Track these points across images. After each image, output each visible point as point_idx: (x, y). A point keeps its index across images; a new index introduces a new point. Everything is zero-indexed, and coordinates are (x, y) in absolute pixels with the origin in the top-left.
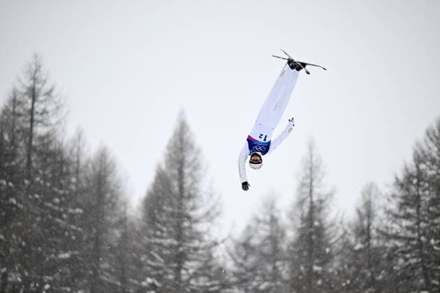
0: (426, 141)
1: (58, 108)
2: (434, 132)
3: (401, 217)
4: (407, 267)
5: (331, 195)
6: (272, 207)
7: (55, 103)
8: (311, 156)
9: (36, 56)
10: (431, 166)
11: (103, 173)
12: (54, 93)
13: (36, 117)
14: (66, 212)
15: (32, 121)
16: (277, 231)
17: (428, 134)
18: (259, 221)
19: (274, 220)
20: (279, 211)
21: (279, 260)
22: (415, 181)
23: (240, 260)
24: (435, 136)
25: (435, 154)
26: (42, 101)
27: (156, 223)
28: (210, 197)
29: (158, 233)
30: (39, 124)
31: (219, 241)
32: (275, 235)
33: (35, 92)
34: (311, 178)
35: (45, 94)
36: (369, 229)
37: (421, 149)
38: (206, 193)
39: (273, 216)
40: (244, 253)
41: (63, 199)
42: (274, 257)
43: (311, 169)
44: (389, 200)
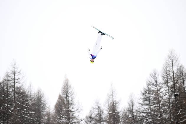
0: (150, 77)
1: (23, 77)
2: (152, 74)
3: (144, 105)
4: (148, 123)
6: (98, 103)
7: (22, 75)
8: (112, 88)
9: (14, 60)
10: (153, 86)
11: (40, 97)
12: (21, 72)
13: (16, 81)
14: (28, 113)
15: (14, 82)
16: (101, 111)
17: (150, 75)
18: (94, 108)
19: (99, 108)
20: (100, 104)
21: (102, 122)
22: (148, 92)
23: (89, 123)
24: (153, 76)
25: (154, 82)
26: (17, 75)
27: (60, 115)
28: (78, 104)
29: (61, 118)
30: (17, 83)
31: (83, 119)
32: (100, 113)
33: (15, 72)
34: (113, 95)
35: (18, 73)
36: (133, 110)
37: (148, 80)
38: (76, 103)
39: (98, 106)
40: (90, 120)
41: (27, 109)
42: (100, 121)
43: (112, 92)
44: (139, 100)
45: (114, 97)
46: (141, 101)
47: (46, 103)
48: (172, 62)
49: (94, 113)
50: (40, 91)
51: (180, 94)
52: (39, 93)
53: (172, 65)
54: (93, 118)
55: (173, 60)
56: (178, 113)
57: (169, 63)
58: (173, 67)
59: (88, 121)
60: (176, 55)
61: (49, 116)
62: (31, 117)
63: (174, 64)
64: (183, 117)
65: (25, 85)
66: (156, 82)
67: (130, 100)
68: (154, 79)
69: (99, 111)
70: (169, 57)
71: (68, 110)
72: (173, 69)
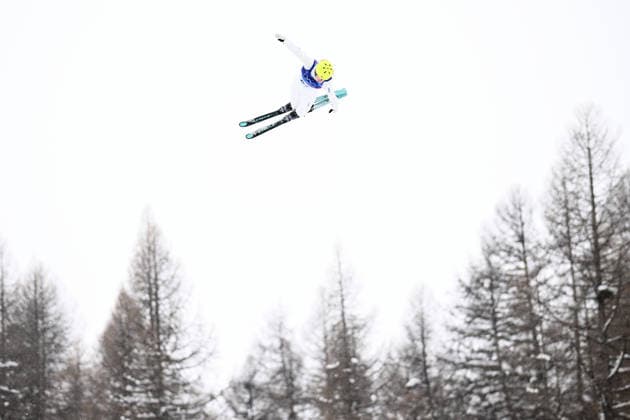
0: (496, 222)
2: (507, 209)
3: (470, 335)
4: (486, 408)
6: (281, 327)
10: (507, 258)
16: (291, 361)
17: (499, 212)
18: (264, 349)
19: (284, 345)
20: (291, 332)
21: (297, 403)
22: (487, 283)
23: (242, 408)
24: (508, 214)
25: (511, 240)
27: (125, 375)
28: (200, 330)
29: (129, 388)
31: (216, 393)
32: (288, 367)
34: (342, 296)
36: (424, 354)
37: (490, 234)
38: (191, 325)
39: (282, 340)
40: (247, 397)
42: (289, 401)
43: (340, 283)
44: (452, 314)
45: (346, 303)
46: (460, 320)
47: (66, 325)
48: (590, 157)
49: (263, 369)
50: (41, 278)
51: (619, 292)
52: (38, 283)
53: (587, 173)
54: (259, 390)
55: (592, 153)
56: (613, 371)
57: (576, 161)
58: (591, 179)
59: (240, 400)
60: (603, 132)
61: (77, 377)
62: (5, 385)
63: (595, 164)
66: (522, 239)
67: (413, 315)
68: (512, 228)
69: (286, 359)
70: (577, 137)
71: (156, 356)
72: (592, 188)
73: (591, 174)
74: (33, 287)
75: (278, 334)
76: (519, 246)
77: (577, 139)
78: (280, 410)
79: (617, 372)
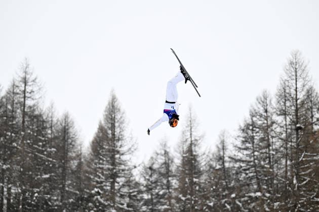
0: (256, 104)
1: (40, 89)
2: (261, 99)
3: (243, 149)
4: (248, 178)
5: (202, 137)
6: (165, 145)
7: (38, 86)
8: (191, 114)
9: (26, 59)
11: (67, 127)
12: (37, 81)
13: (27, 95)
14: (46, 150)
15: (25, 97)
16: (169, 159)
17: (257, 100)
18: (158, 154)
19: (166, 153)
20: (169, 148)
21: (170, 176)
22: (251, 128)
23: (147, 177)
25: (262, 111)
26: (30, 85)
27: (99, 156)
28: (131, 139)
29: (101, 161)
30: (29, 99)
31: (137, 165)
32: (167, 162)
33: (27, 80)
34: (191, 127)
35: (32, 81)
36: (224, 157)
37: (253, 109)
38: (128, 137)
39: (165, 151)
40: (150, 173)
41: (44, 143)
42: (167, 175)
43: (190, 121)
44: (236, 139)
45: (192, 130)
46: (239, 144)
47: (77, 137)
48: (296, 72)
49: (157, 162)
50: (68, 118)
51: (305, 127)
52: (67, 120)
53: (295, 78)
54: (155, 170)
55: (297, 70)
56: (300, 159)
57: (290, 73)
58: (296, 81)
59: (147, 173)
60: (302, 62)
61: (80, 159)
62: (50, 158)
63: (298, 75)
64: (308, 165)
65: (43, 102)
66: (266, 111)
67: (220, 142)
68: (262, 106)
69: (167, 159)
70: (291, 63)
71: (113, 149)
72: (296, 84)
73: (296, 79)
74: (64, 122)
75: (164, 148)
76: (265, 114)
77: (291, 64)
78: (163, 179)
79: (302, 160)
